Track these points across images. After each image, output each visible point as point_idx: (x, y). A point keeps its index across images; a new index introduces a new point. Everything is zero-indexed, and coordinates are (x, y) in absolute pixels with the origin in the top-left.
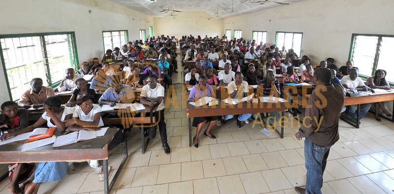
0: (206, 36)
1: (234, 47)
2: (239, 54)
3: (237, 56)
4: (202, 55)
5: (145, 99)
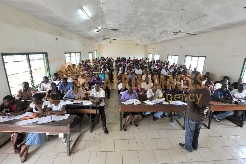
0: (134, 58)
1: (153, 66)
2: (156, 71)
3: (155, 72)
4: (131, 71)
5: (93, 98)
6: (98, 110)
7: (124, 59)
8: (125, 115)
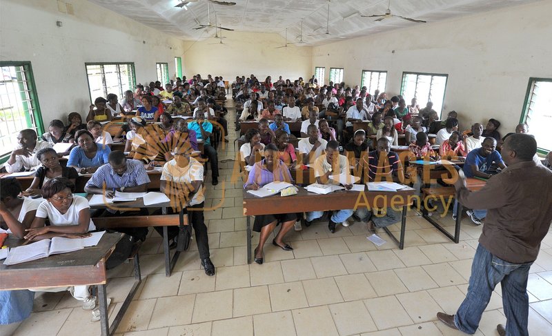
0: (280, 77)
1: (329, 99)
2: (336, 111)
3: (333, 114)
4: (272, 111)
6: (185, 217)
7: (253, 81)
8: (259, 223)
